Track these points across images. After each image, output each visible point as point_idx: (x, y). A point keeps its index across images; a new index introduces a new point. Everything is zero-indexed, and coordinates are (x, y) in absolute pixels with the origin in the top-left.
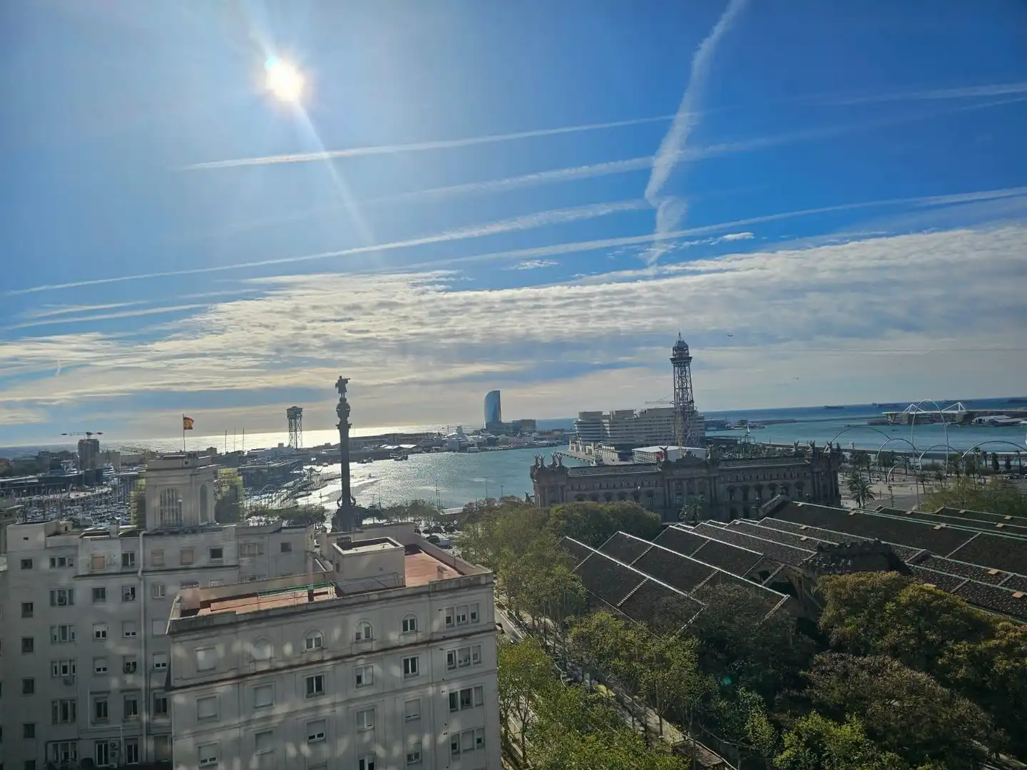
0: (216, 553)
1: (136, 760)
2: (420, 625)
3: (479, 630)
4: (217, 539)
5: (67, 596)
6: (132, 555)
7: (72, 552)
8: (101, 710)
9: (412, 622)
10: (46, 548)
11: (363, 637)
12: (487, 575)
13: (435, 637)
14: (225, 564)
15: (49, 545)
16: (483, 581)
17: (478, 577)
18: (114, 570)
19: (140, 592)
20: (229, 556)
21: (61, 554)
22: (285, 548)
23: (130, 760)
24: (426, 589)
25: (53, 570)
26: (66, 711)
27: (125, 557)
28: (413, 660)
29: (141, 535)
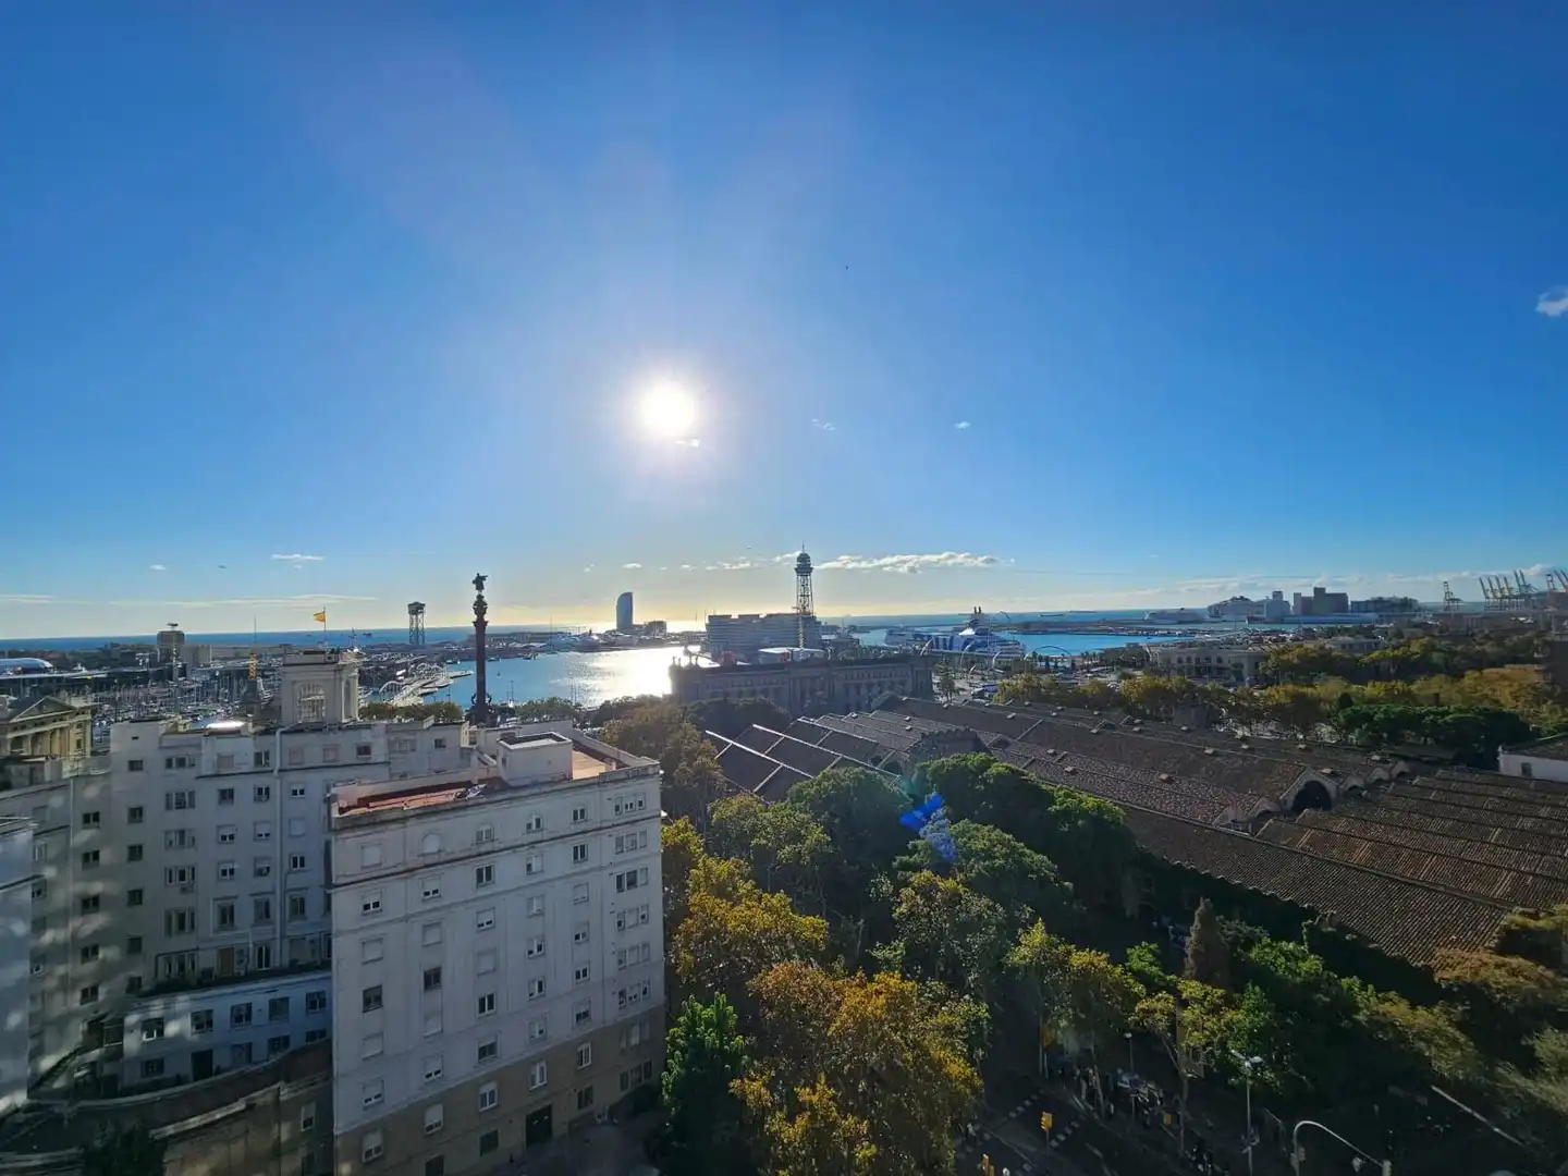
0: (365, 750)
1: (267, 965)
2: (589, 814)
3: (644, 816)
4: (365, 737)
5: (187, 798)
6: (267, 754)
7: (191, 751)
8: (227, 916)
9: (582, 811)
10: (161, 748)
11: (534, 827)
12: (654, 766)
13: (605, 825)
14: (372, 761)
15: (164, 744)
16: (651, 771)
17: (646, 768)
18: (244, 769)
19: (276, 792)
20: (379, 753)
21: (182, 753)
22: (439, 744)
23: (260, 966)
24: (596, 781)
25: (169, 771)
26: (182, 921)
27: (258, 756)
28: (583, 847)
29: (278, 733)
